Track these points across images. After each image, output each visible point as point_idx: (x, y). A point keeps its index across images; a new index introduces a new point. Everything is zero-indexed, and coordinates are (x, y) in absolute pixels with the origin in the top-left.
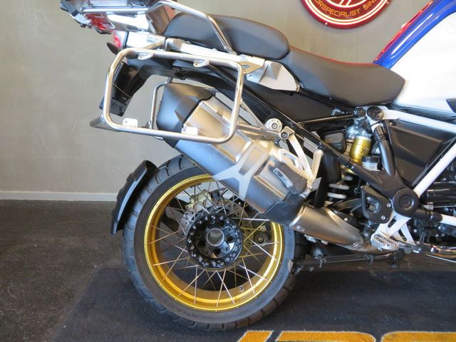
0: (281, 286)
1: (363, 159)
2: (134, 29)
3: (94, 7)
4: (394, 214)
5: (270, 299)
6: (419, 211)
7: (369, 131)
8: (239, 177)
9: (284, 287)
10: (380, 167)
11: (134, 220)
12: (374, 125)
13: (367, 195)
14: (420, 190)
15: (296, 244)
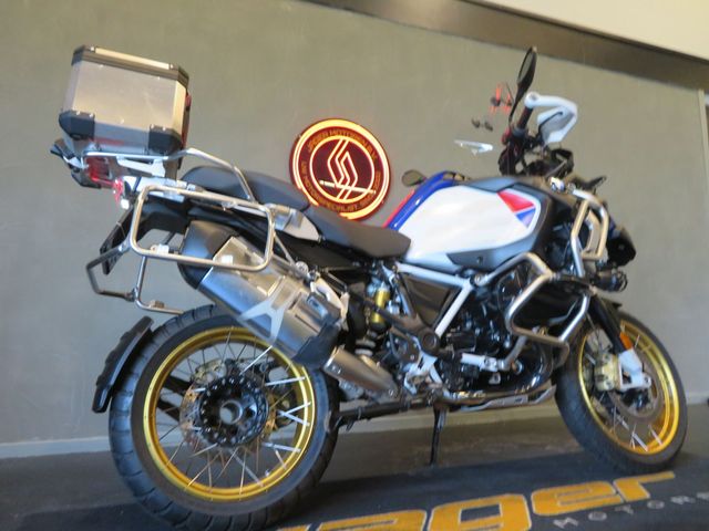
0: (318, 453)
1: (386, 305)
2: (149, 175)
3: (101, 151)
4: (422, 354)
5: (306, 472)
6: (441, 351)
7: (387, 283)
8: (271, 312)
9: (321, 454)
10: (401, 310)
11: (132, 385)
12: (391, 276)
13: (395, 336)
14: (440, 330)
15: (330, 402)
